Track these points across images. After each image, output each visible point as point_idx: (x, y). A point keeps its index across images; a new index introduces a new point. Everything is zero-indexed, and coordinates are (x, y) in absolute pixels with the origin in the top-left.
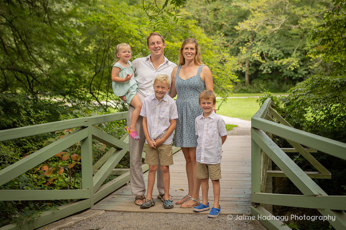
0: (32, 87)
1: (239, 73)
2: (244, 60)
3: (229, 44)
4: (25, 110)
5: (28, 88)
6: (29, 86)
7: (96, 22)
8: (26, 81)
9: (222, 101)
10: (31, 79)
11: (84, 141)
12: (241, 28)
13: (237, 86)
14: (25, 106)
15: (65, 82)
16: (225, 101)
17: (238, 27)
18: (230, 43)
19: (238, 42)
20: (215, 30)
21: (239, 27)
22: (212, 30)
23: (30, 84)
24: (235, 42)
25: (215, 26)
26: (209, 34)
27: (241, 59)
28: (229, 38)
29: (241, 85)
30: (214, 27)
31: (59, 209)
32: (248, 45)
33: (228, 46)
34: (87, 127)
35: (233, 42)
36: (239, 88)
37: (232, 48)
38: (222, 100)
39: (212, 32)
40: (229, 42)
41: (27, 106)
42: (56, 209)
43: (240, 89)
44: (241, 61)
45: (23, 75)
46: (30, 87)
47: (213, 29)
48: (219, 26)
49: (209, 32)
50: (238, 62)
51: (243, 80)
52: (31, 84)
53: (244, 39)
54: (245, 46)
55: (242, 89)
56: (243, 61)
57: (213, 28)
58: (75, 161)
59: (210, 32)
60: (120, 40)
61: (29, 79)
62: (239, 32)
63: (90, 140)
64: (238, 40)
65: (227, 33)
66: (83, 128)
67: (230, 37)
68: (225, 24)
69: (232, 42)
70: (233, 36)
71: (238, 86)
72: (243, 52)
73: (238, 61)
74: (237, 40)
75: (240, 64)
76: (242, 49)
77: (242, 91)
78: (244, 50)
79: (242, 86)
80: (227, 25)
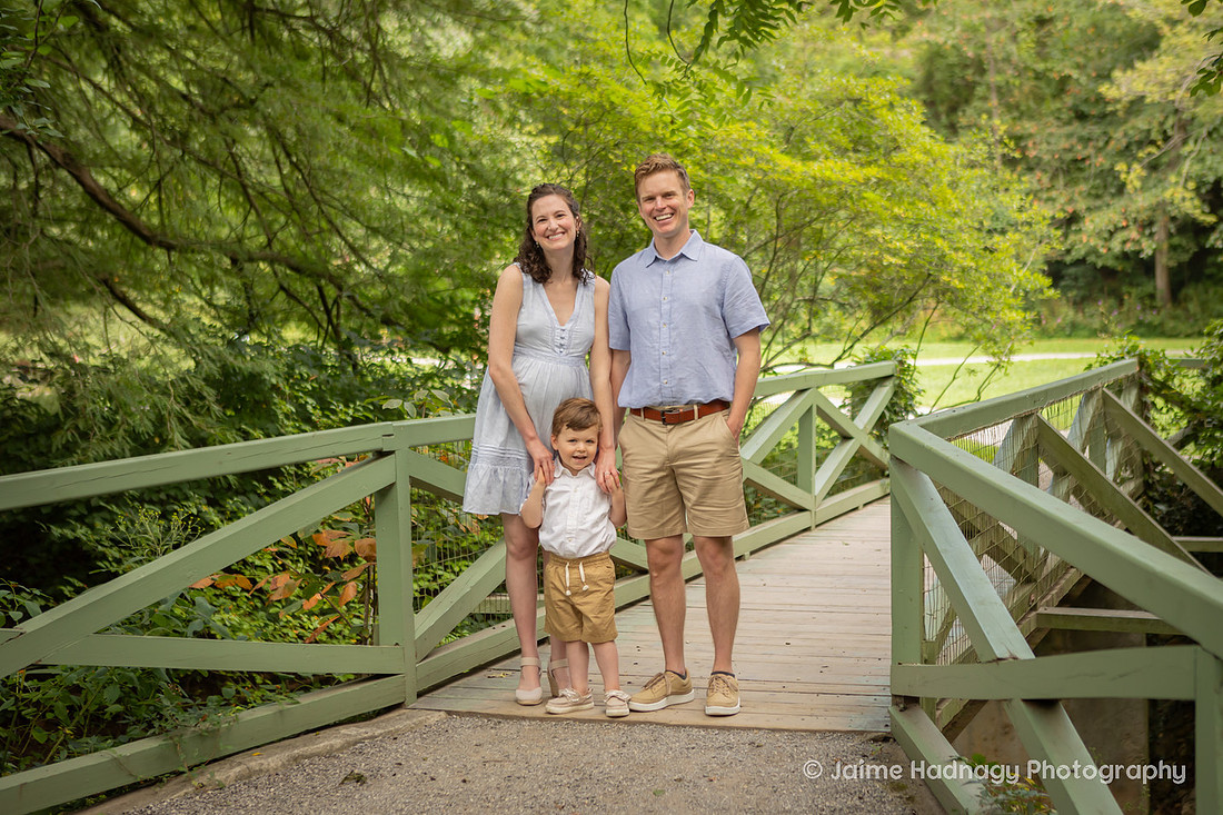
0: (335, 321)
1: (1132, 262)
2: (1149, 213)
3: (1090, 151)
4: (293, 399)
5: (325, 325)
6: (325, 317)
7: (535, 95)
8: (315, 302)
9: (993, 368)
10: (331, 292)
11: (384, 494)
12: (1124, 90)
13: (1125, 309)
14: (292, 387)
15: (448, 302)
16: (1003, 370)
17: (1114, 88)
18: (1095, 147)
19: (1124, 145)
20: (1040, 99)
21: (1118, 89)
22: (1027, 99)
23: (328, 312)
24: (1112, 144)
25: (1042, 84)
26: (1016, 114)
27: (1133, 207)
28: (1094, 129)
29: (1139, 308)
30: (1036, 86)
31: (299, 700)
32: (1149, 154)
33: (1088, 157)
34: (392, 452)
35: (1107, 143)
36: (1128, 319)
37: (1102, 165)
38: (992, 364)
39: (1029, 108)
40: (1091, 144)
41: (299, 385)
42: (288, 701)
43: (1133, 322)
44: (1133, 215)
45: (307, 280)
46: (330, 322)
47: (1031, 96)
48: (1054, 84)
49: (1017, 107)
50: (1126, 219)
51: (1148, 288)
52: (334, 312)
53: (1149, 131)
54: (1140, 161)
55: (1140, 323)
56: (1143, 216)
57: (1031, 92)
58: (365, 558)
59: (1023, 108)
60: (617, 156)
61: (326, 293)
62: (1119, 106)
63: (403, 492)
64: (1126, 135)
65: (1084, 108)
66: (380, 454)
67: (1097, 123)
68: (1075, 74)
69: (1101, 144)
70: (1109, 118)
71: (1129, 311)
72: (1131, 182)
73: (1125, 214)
74: (1119, 137)
75: (1132, 227)
76: (1128, 173)
77: (1142, 330)
78: (1132, 176)
79: (1144, 310)
80: (1083, 80)
